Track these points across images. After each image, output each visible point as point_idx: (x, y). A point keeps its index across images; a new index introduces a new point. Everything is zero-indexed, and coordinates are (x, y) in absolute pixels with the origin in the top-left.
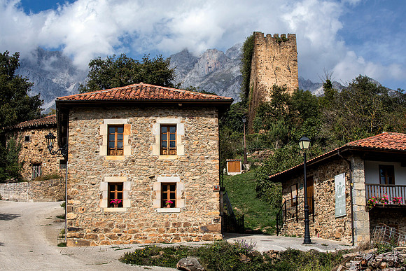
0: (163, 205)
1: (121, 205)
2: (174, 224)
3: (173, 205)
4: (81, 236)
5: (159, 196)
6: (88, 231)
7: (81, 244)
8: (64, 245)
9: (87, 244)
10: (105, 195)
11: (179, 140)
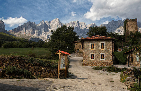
0: (101, 59)
1: (93, 59)
2: (104, 62)
3: (103, 59)
4: (86, 64)
5: (101, 57)
6: (87, 63)
7: (86, 66)
8: (83, 66)
9: (87, 66)
10: (91, 57)
11: (104, 46)
